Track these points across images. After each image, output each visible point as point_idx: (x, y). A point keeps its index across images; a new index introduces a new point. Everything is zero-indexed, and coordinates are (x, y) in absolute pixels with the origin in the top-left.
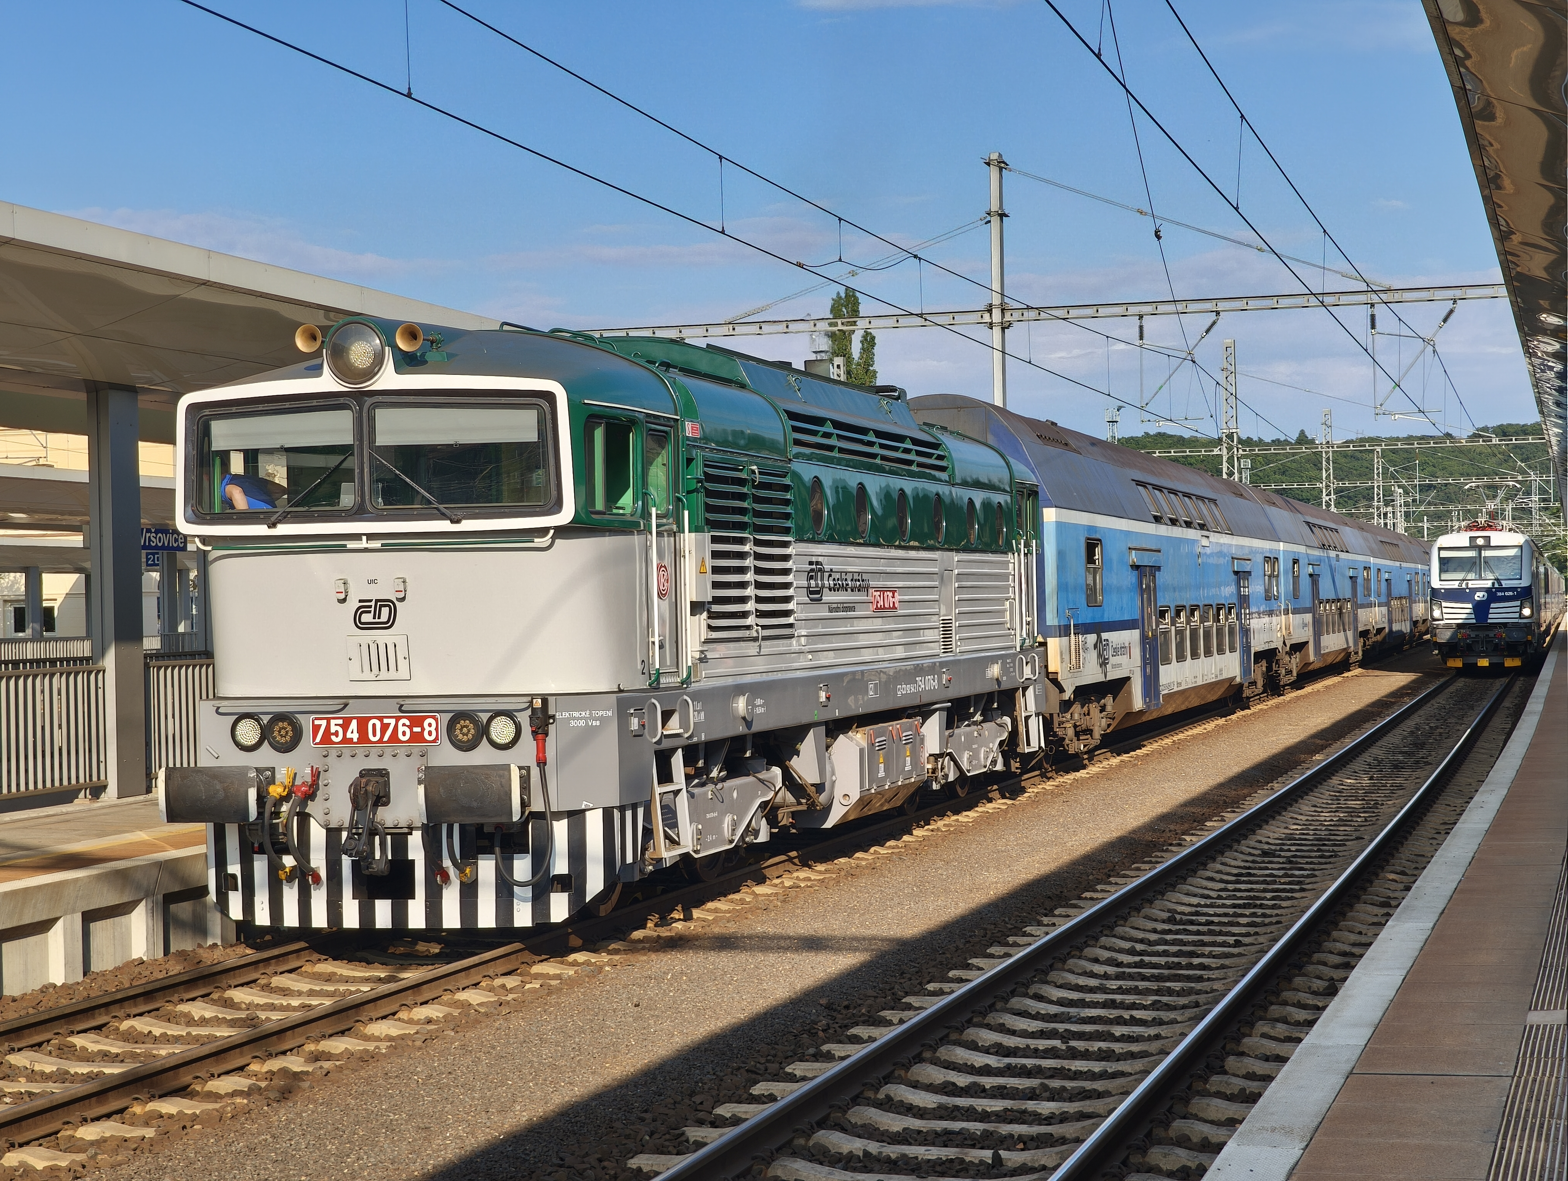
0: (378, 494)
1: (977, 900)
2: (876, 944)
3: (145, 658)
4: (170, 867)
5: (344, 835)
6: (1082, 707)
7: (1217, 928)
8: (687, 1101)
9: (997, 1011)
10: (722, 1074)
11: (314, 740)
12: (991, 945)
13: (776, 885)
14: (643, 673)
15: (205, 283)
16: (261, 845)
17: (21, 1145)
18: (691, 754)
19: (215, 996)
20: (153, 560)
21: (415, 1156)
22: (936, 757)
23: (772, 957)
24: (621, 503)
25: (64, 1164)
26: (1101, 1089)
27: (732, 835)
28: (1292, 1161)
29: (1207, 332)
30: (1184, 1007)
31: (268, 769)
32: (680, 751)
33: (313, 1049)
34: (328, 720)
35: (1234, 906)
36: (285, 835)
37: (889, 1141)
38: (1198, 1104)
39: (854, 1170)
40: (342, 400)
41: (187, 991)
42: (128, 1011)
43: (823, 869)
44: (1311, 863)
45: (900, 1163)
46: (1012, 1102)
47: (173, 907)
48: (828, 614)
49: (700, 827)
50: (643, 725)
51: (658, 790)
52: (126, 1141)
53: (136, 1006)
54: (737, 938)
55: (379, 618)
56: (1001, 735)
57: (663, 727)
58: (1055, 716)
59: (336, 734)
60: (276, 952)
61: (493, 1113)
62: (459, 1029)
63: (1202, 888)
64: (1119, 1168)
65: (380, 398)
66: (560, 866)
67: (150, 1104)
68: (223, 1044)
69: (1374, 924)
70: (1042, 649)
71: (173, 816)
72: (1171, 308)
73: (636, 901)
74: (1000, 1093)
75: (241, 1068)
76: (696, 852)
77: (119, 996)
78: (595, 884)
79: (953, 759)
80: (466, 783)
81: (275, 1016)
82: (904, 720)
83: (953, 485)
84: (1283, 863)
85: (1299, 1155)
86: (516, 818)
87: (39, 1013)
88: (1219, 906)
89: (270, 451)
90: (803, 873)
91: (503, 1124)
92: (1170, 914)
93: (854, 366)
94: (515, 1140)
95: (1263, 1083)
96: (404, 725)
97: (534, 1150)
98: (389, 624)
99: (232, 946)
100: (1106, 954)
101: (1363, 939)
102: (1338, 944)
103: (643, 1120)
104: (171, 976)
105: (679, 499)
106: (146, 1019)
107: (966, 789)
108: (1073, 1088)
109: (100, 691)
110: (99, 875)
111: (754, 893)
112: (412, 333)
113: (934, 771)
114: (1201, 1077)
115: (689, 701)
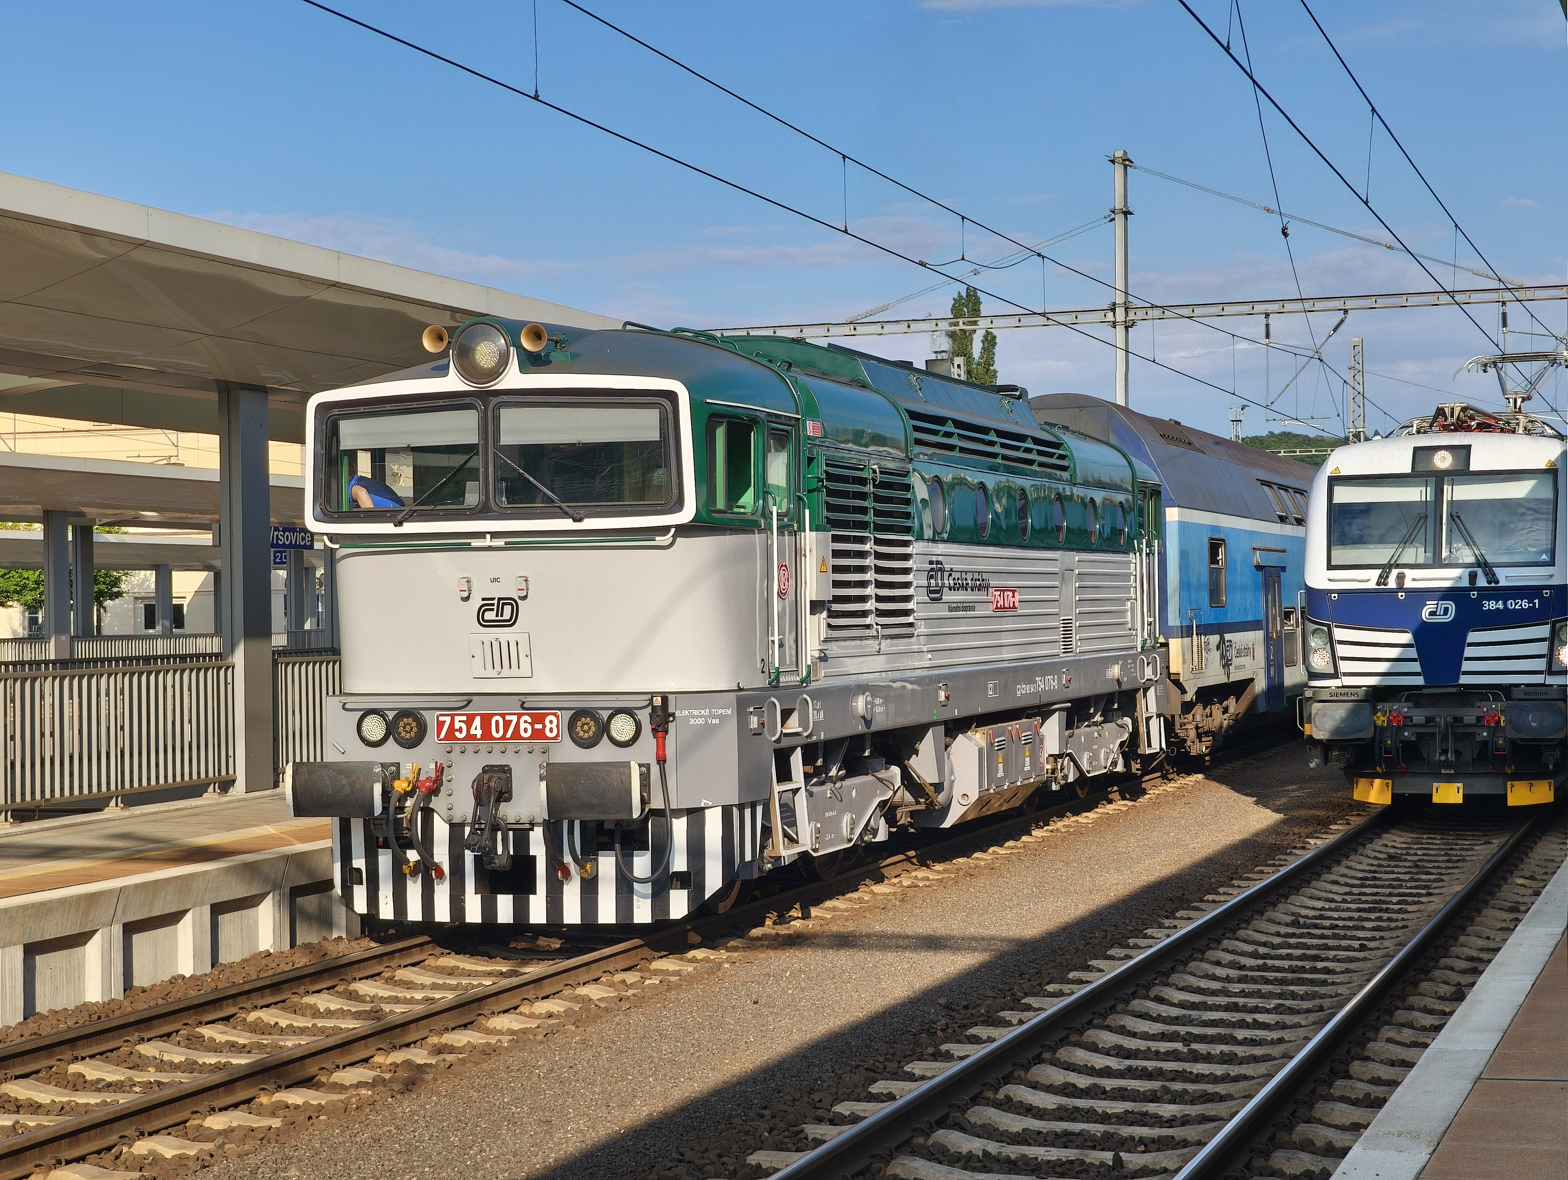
0: (502, 493)
1: (1097, 902)
2: (995, 944)
3: (274, 654)
4: (298, 860)
5: (467, 830)
6: (1205, 708)
7: (1342, 932)
8: (805, 1098)
9: (1118, 1013)
10: (840, 1072)
11: (438, 736)
12: (1112, 947)
13: (894, 885)
14: (763, 672)
15: (335, 285)
16: (386, 840)
17: (150, 1134)
18: (810, 753)
19: (340, 988)
20: (281, 559)
21: (537, 1149)
22: (1056, 757)
23: (890, 956)
24: (741, 502)
25: (192, 1153)
26: (1223, 1092)
27: (851, 834)
28: (1419, 1166)
29: (1335, 330)
30: (1308, 1011)
31: (393, 764)
32: (799, 749)
33: (436, 1042)
34: (452, 717)
35: (1359, 910)
36: (409, 830)
37: (1010, 1141)
38: (1322, 1109)
39: (974, 1170)
40: (467, 400)
41: (312, 983)
42: (255, 1002)
43: (941, 869)
44: (1438, 867)
45: (1020, 1163)
46: (1133, 1104)
47: (300, 900)
48: (947, 614)
49: (819, 825)
50: (763, 724)
51: (777, 788)
52: (253, 1130)
53: (262, 997)
54: (855, 936)
55: (502, 616)
56: (1121, 737)
57: (782, 726)
58: (1177, 718)
59: (460, 730)
60: (400, 945)
61: (613, 1107)
62: (579, 1024)
63: (1326, 891)
64: (1242, 1171)
65: (505, 398)
66: (679, 863)
67: (277, 1094)
68: (348, 1036)
69: (1502, 929)
70: (1164, 649)
71: (300, 810)
72: (1299, 306)
73: (755, 898)
74: (1121, 1095)
75: (366, 1060)
76: (815, 850)
77: (247, 988)
78: (713, 881)
79: (1072, 759)
80: (587, 779)
81: (399, 1009)
82: (1024, 720)
83: (1074, 485)
84: (1409, 867)
85: (1427, 1160)
86: (636, 814)
87: (168, 1003)
88: (1343, 910)
89: (396, 451)
90: (922, 873)
91: (623, 1119)
92: (1294, 918)
93: (974, 366)
94: (635, 1135)
95: (1388, 1088)
96: (525, 722)
97: (654, 1145)
98: (511, 623)
99: (356, 939)
100: (1228, 957)
101: (1492, 945)
102: (1465, 949)
103: (762, 1116)
104: (297, 968)
105: (800, 498)
106: (273, 1010)
107: (1086, 790)
108: (1194, 1091)
109: (230, 687)
110: (228, 867)
111: (872, 892)
112: (536, 334)
113: (1054, 771)
114: (1324, 1081)
115: (809, 699)
